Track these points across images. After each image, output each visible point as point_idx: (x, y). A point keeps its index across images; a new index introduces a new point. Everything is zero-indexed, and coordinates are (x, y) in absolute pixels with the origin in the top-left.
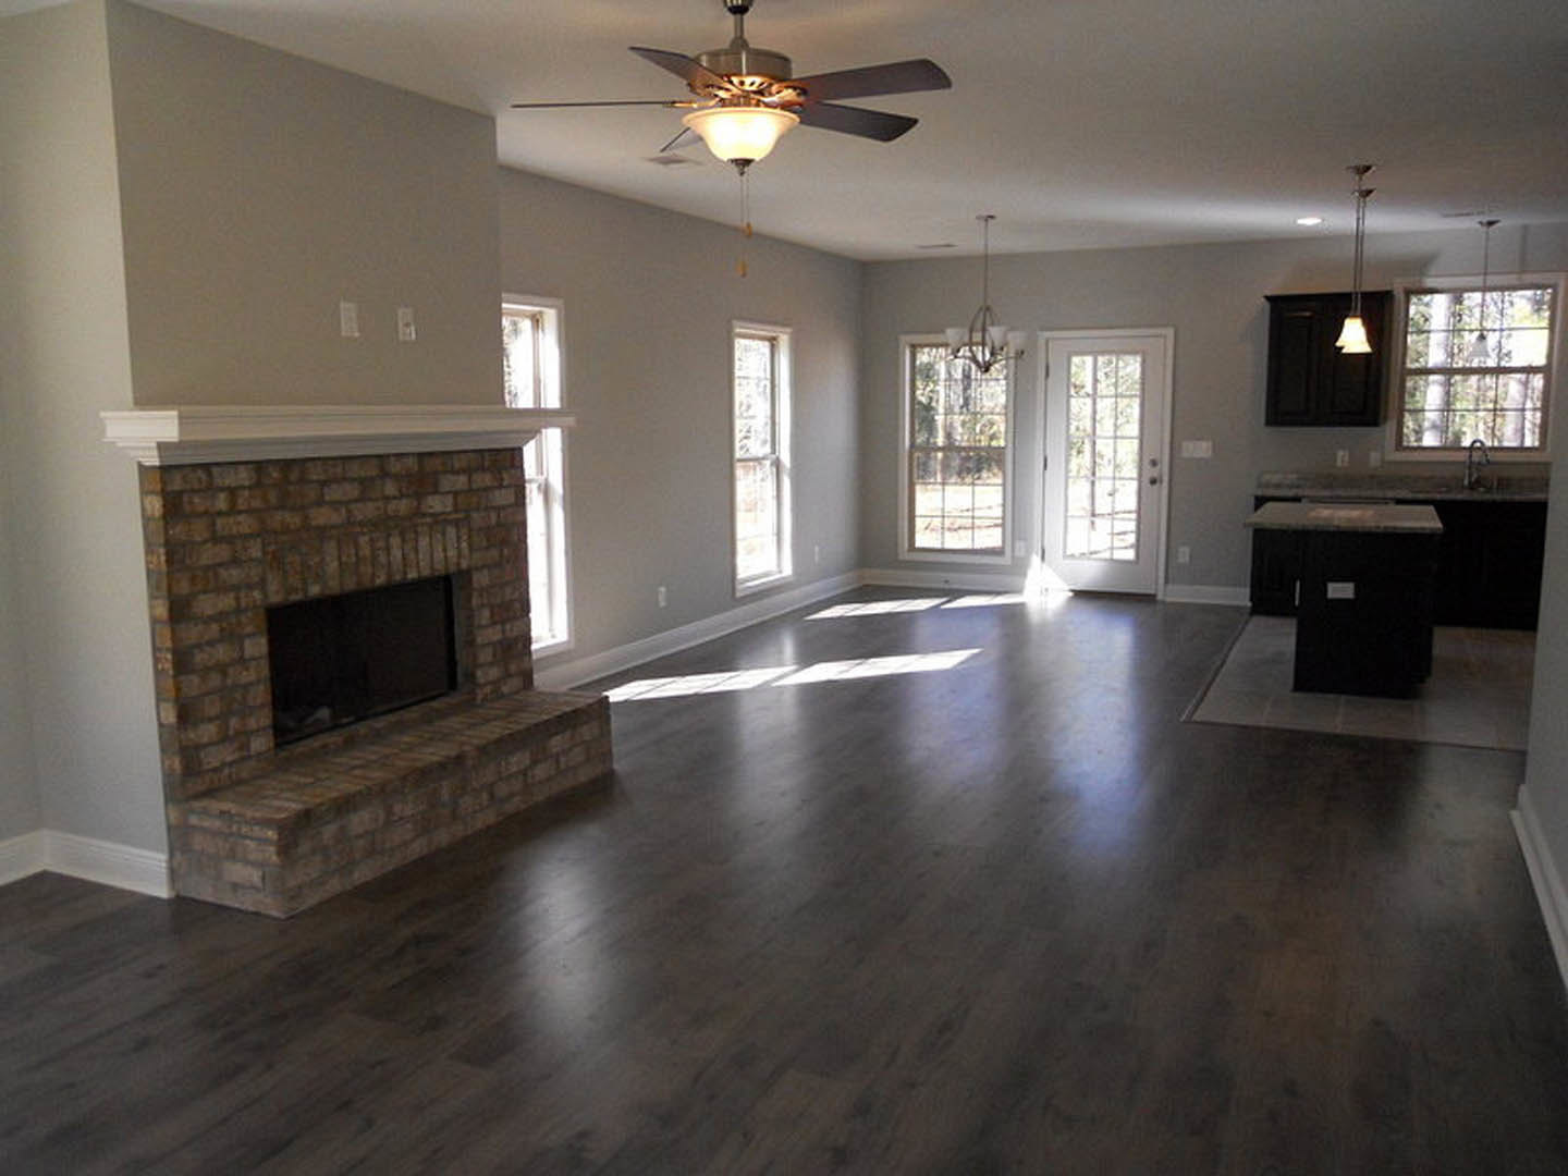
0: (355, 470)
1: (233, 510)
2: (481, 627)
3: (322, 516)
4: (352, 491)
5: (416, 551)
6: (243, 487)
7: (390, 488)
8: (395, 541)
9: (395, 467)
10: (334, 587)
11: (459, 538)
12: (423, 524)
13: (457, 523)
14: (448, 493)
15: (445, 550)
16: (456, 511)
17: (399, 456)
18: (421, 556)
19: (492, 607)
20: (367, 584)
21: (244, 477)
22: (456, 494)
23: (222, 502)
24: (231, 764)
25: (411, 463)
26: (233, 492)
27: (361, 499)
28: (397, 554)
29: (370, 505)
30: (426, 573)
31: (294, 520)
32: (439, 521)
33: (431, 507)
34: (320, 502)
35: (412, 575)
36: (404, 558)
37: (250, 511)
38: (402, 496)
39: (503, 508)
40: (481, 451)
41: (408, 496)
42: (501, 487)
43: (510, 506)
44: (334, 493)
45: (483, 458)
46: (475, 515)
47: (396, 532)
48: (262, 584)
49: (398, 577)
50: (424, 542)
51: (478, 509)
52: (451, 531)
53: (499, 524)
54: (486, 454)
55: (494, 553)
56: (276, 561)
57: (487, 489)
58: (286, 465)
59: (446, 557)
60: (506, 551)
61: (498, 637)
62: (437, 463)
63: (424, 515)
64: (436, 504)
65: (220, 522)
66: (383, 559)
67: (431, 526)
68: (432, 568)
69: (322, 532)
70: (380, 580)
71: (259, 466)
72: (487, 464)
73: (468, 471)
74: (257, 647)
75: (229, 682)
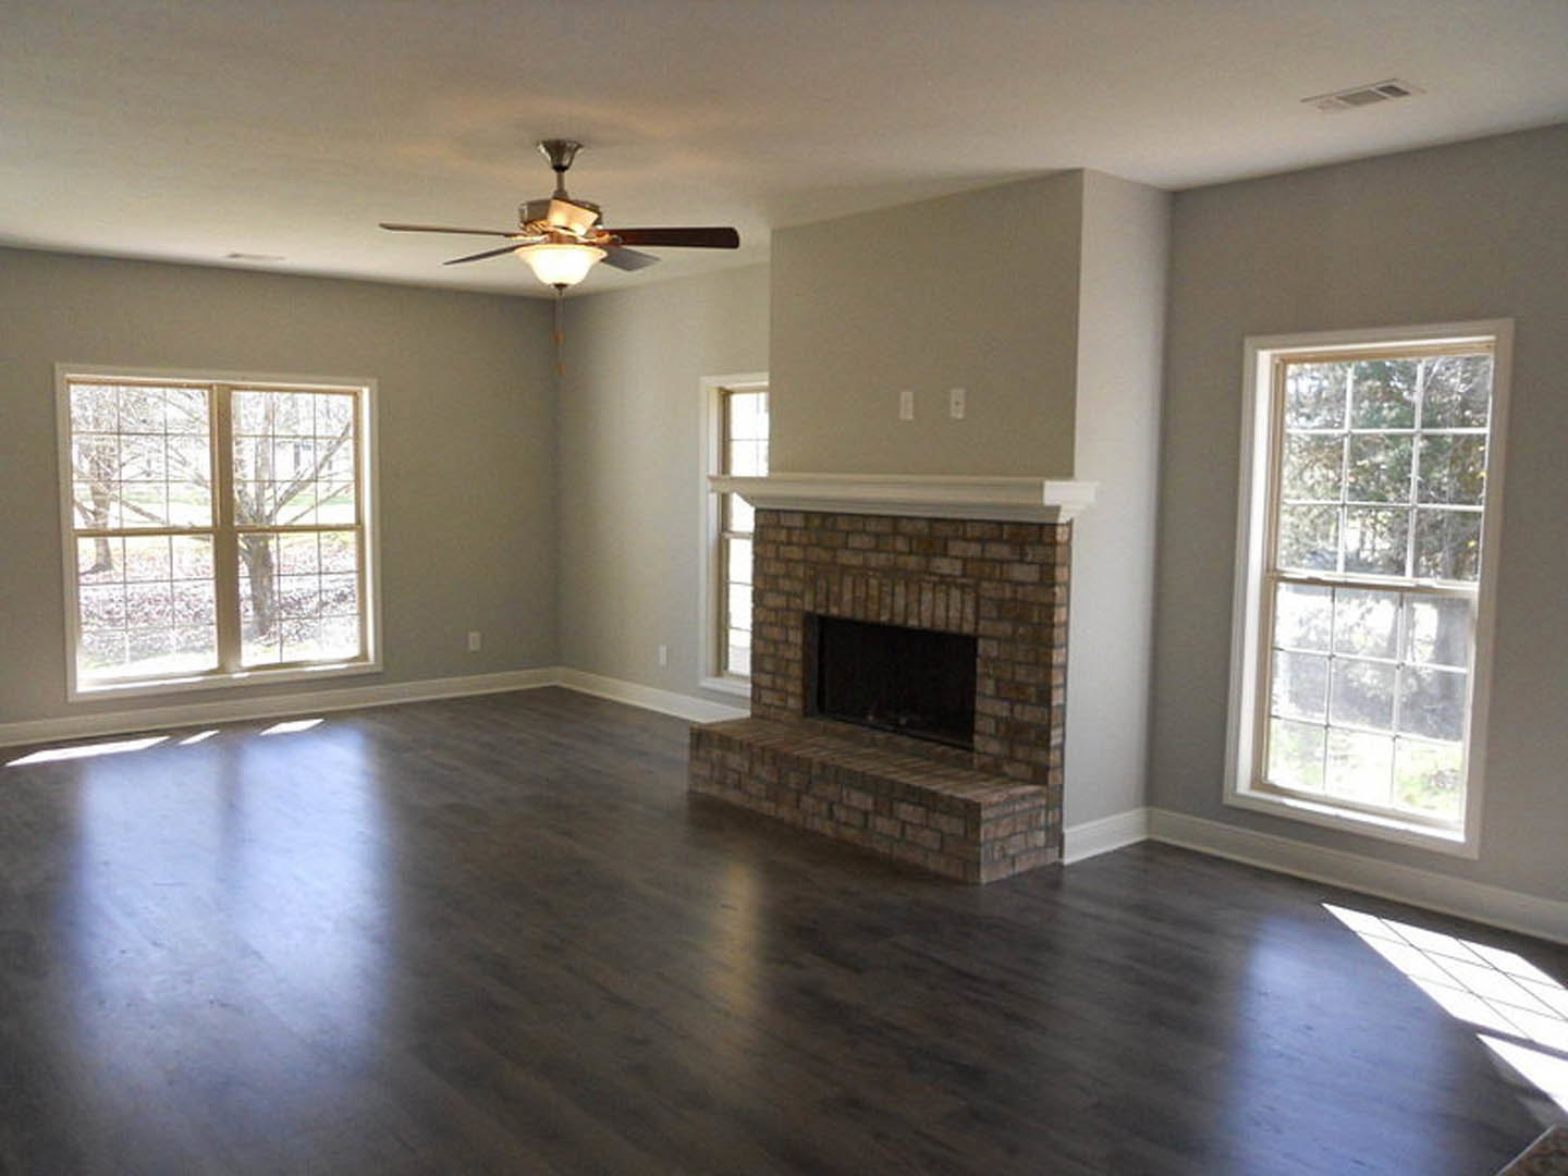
0: (872, 526)
1: (789, 543)
2: (985, 696)
3: (846, 558)
4: (867, 541)
5: (920, 602)
6: (796, 528)
7: (901, 545)
8: (900, 589)
9: (907, 527)
10: (847, 612)
11: (963, 602)
12: (929, 582)
13: (962, 587)
14: (956, 558)
15: (947, 610)
16: (964, 575)
17: (911, 519)
18: (923, 608)
19: (998, 680)
20: (872, 617)
21: (798, 521)
22: (965, 561)
23: (783, 536)
24: (776, 707)
25: (922, 525)
26: (789, 529)
27: (877, 549)
28: (900, 602)
29: (883, 556)
30: (926, 624)
31: (825, 556)
32: (945, 581)
33: (939, 568)
34: (846, 546)
35: (913, 622)
36: (906, 606)
37: (798, 545)
38: (911, 553)
39: (1023, 584)
40: (1000, 524)
41: (917, 554)
42: (1021, 561)
43: (1033, 584)
44: (855, 541)
45: (1001, 531)
46: (985, 584)
47: (903, 582)
48: (801, 596)
49: (899, 621)
50: (927, 597)
51: (990, 580)
52: (955, 594)
53: (1014, 599)
54: (1006, 527)
55: (1006, 628)
56: (812, 581)
57: (1002, 562)
58: (825, 516)
59: (947, 617)
60: (1021, 630)
61: (1005, 714)
62: (948, 530)
63: (931, 574)
64: (944, 566)
65: (782, 548)
66: (888, 601)
67: (935, 584)
68: (933, 624)
69: (845, 568)
70: (884, 618)
71: (807, 515)
72: (1005, 536)
73: (980, 540)
74: (796, 637)
75: (780, 653)
